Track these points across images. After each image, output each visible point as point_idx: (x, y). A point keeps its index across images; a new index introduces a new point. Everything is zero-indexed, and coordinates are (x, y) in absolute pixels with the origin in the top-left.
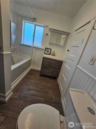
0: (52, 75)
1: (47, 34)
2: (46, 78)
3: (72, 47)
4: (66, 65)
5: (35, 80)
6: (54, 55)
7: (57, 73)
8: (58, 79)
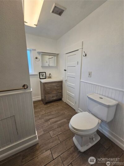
0: (57, 98)
1: (37, 58)
2: (52, 104)
3: (68, 67)
4: (68, 83)
5: (45, 111)
6: (50, 77)
7: (60, 94)
8: (63, 99)
